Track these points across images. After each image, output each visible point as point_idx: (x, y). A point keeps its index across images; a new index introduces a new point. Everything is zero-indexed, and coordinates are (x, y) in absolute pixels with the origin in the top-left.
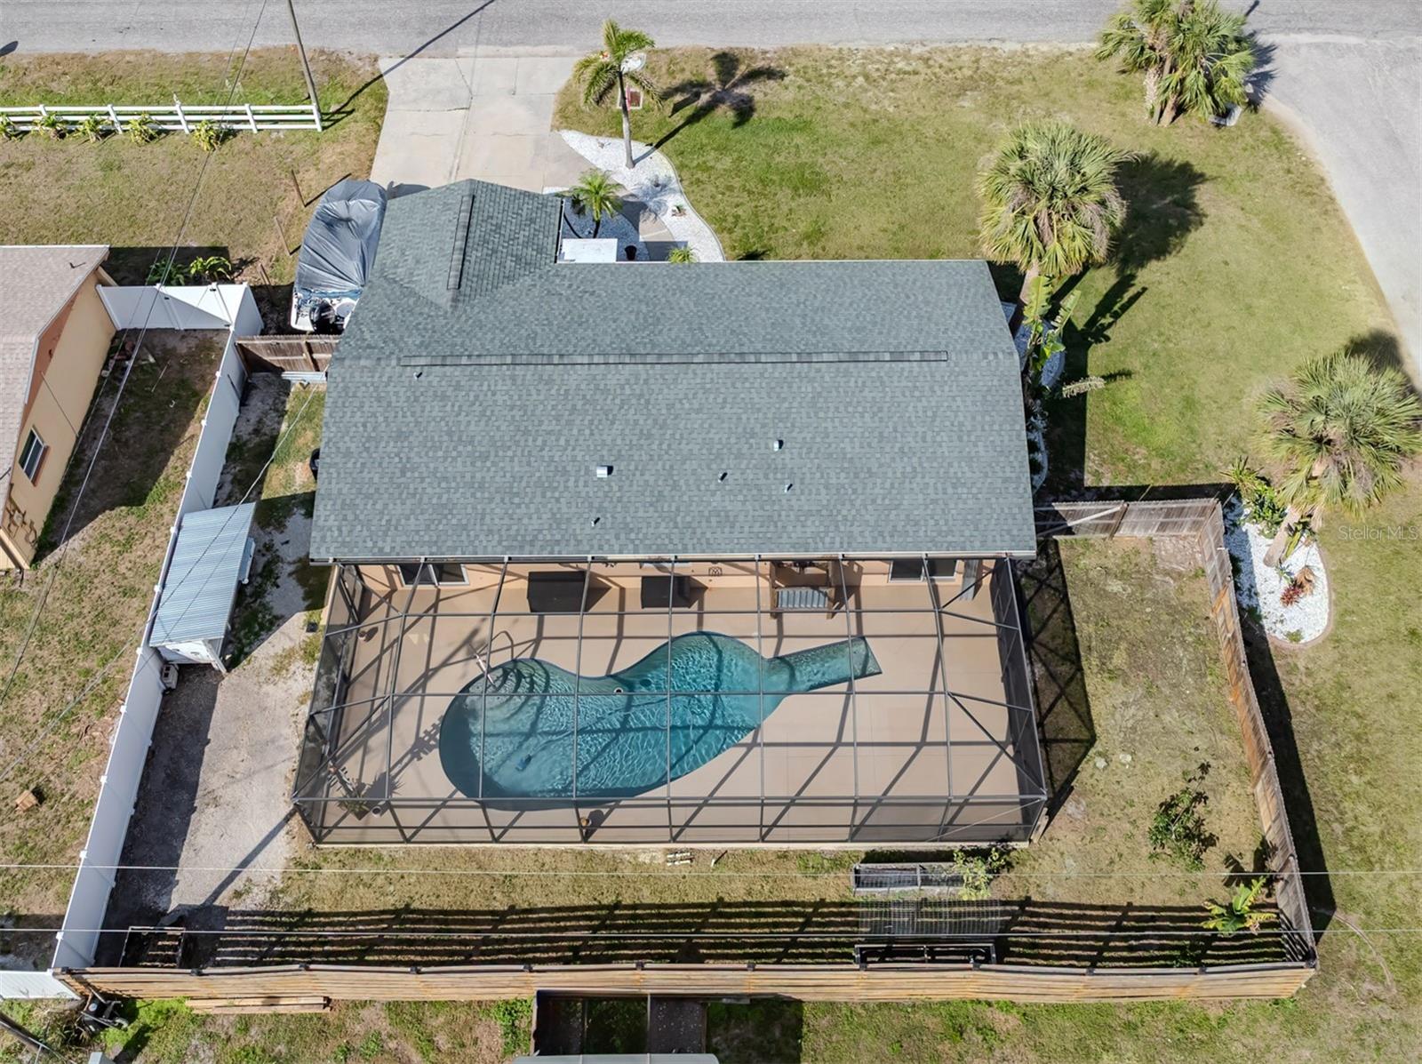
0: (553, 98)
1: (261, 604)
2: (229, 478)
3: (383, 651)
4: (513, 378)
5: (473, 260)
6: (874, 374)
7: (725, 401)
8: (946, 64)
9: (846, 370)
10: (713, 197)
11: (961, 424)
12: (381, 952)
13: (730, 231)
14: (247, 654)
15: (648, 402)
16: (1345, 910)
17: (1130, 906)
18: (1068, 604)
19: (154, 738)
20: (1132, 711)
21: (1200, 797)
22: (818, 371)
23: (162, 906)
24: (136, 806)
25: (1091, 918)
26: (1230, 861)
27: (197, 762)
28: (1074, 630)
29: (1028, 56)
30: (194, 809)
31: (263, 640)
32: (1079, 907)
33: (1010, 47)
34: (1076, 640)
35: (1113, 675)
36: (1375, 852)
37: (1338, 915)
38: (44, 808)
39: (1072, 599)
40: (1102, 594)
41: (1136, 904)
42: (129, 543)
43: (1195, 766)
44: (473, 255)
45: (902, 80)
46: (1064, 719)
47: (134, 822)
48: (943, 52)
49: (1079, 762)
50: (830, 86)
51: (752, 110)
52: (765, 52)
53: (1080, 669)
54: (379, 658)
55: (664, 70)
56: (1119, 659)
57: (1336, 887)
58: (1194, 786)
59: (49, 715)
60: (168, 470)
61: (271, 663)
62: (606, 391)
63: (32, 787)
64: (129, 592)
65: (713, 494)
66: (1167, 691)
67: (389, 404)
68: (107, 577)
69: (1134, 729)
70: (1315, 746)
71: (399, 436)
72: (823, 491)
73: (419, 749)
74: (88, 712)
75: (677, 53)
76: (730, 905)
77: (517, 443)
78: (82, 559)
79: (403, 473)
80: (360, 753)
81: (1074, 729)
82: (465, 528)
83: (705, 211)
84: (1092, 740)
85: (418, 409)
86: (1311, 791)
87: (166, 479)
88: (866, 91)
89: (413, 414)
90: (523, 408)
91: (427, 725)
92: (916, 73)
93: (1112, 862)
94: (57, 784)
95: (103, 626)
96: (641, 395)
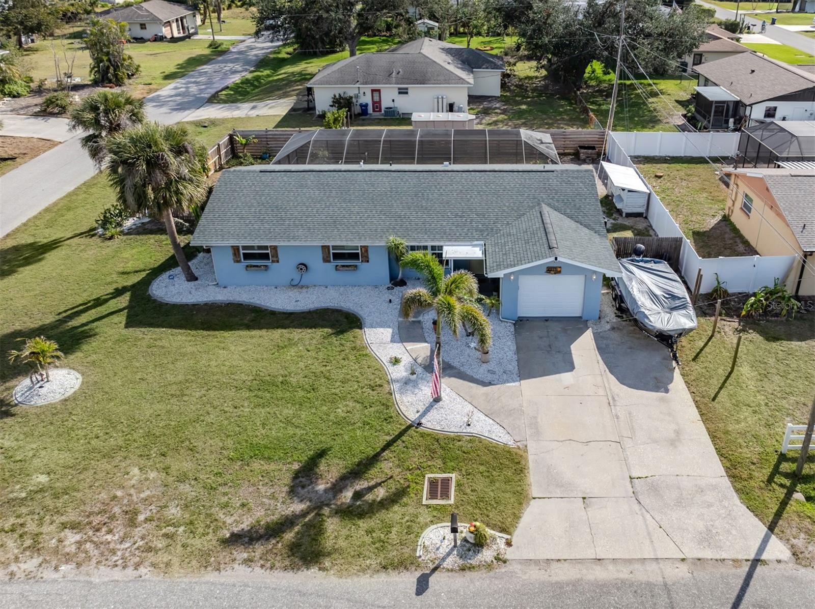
8: (11, 541)
13: (354, 348)
45: (90, 515)
50: (186, 507)
55: (394, 530)
88: (146, 499)
92: (63, 526)
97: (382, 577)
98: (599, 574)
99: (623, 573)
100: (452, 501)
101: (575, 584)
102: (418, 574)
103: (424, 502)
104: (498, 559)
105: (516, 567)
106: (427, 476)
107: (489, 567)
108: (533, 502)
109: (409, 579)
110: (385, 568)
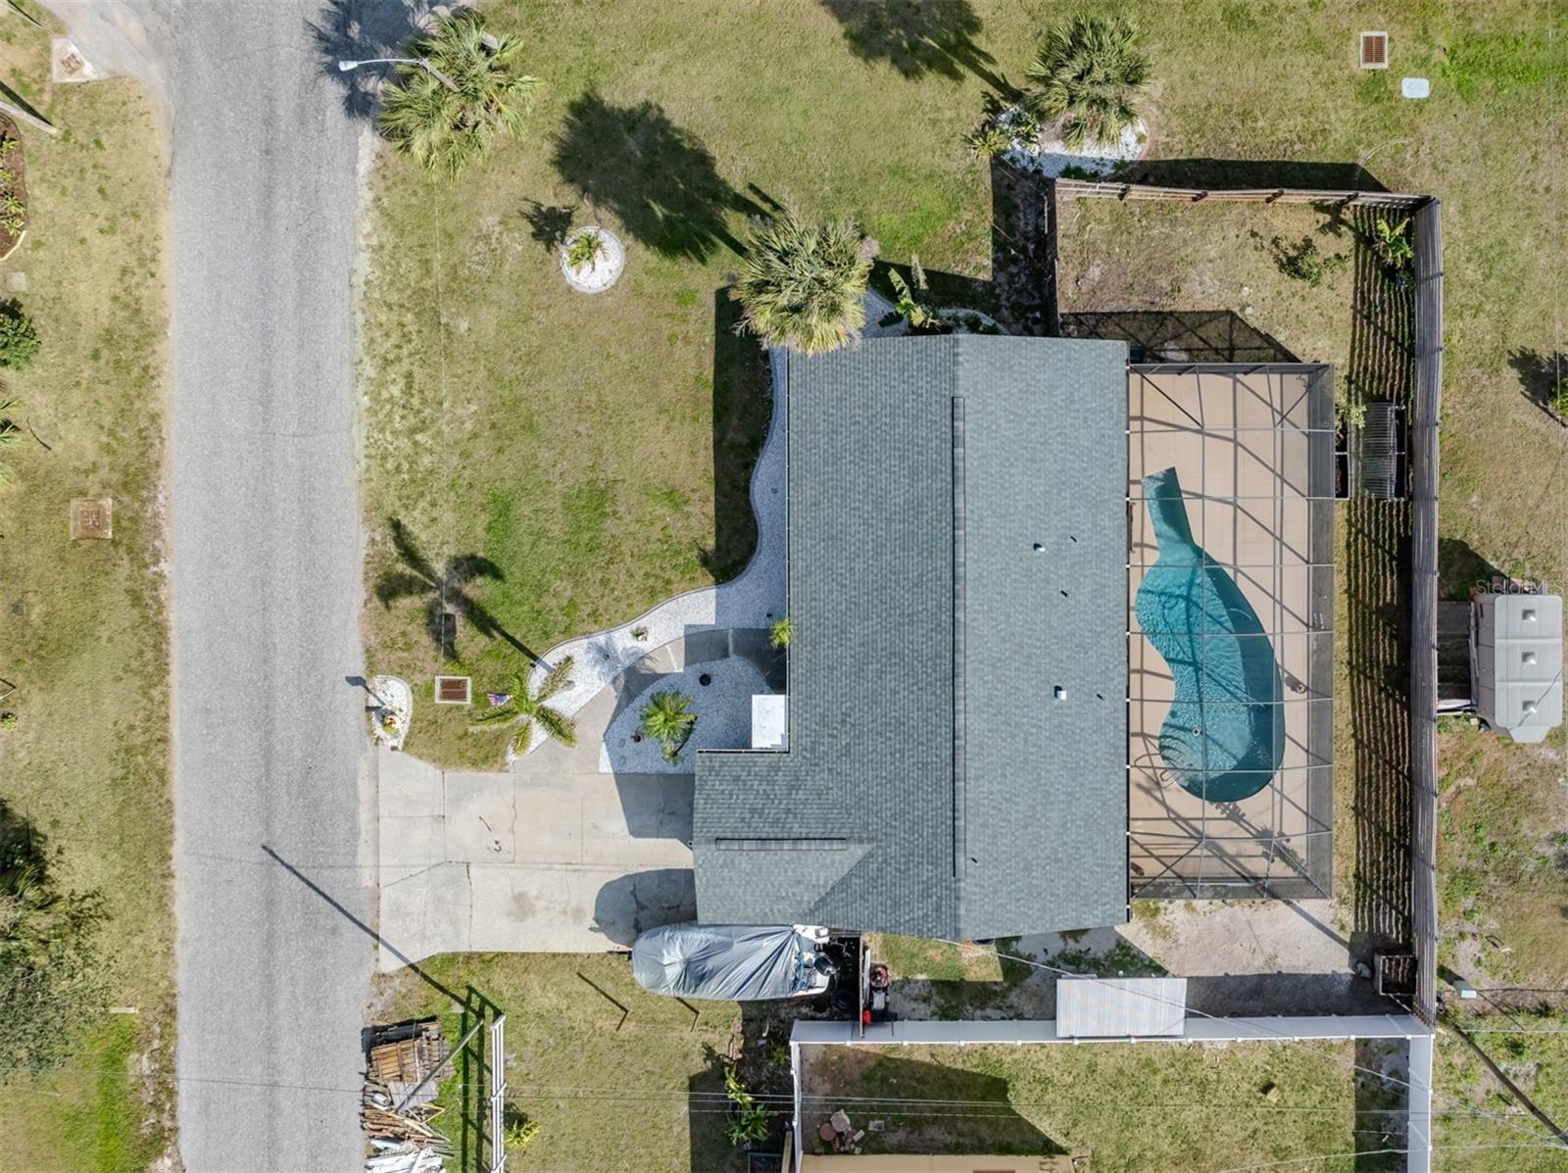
0: (450, 774)
1: (1106, 959)
2: (978, 1013)
3: (1152, 855)
4: (977, 778)
5: (805, 831)
6: (976, 463)
7: (1000, 594)
8: (393, 341)
9: (972, 487)
10: (618, 600)
11: (1020, 391)
12: (1384, 822)
13: (668, 582)
14: (1151, 961)
15: (999, 660)
16: (1356, 157)
17: (1354, 307)
18: (1112, 313)
19: (1222, 1016)
20: (1206, 279)
21: (1275, 241)
22: (972, 512)
23: (1349, 978)
24: (1274, 1015)
25: (1362, 335)
26: (1323, 229)
27: (1242, 977)
28: (1135, 313)
29: (382, 247)
30: (1279, 973)
31: (1139, 951)
32: (1353, 342)
33: (363, 265)
34: (1145, 312)
35: (1176, 289)
36: (1315, 125)
37: (1361, 162)
38: (1276, 1082)
39: (1107, 310)
40: (1102, 285)
41: (1352, 302)
42: (1046, 1082)
43: (1252, 240)
44: (797, 830)
45: (421, 392)
46: (1213, 332)
47: (1287, 1013)
48: (372, 341)
49: (1247, 326)
50: (431, 471)
51: (472, 558)
52: (373, 542)
53: (1171, 313)
54: (1157, 858)
55: (405, 654)
56: (1164, 283)
57: (1341, 160)
58: (1266, 244)
59: (1201, 1102)
60: (968, 1067)
61: (1160, 941)
62: (990, 697)
63: (1260, 1095)
64: (1092, 1069)
65: (1078, 601)
66: (1190, 250)
67: (1000, 882)
68: (1077, 1090)
69: (1221, 280)
70: (1234, 146)
71: (1026, 869)
72: (1077, 511)
73: (1236, 817)
74: (1198, 1071)
75: (373, 641)
76: (1350, 585)
77: (1036, 768)
78: (1060, 1115)
79: (1058, 860)
80: (1242, 860)
81: (1222, 325)
82: (1104, 803)
83: (638, 608)
84: (1229, 312)
85: (1004, 856)
86: (1269, 159)
87: (977, 1066)
88: (439, 432)
89: (1009, 860)
90: (1003, 767)
91: (1217, 813)
92: (409, 376)
93: (1321, 314)
94: (1259, 1077)
95: (1124, 1082)
96: (994, 666)
97: (360, 649)
98: (364, 817)
99: (365, 835)
100: (437, 701)
101: (355, 797)
102: (364, 677)
103: (437, 678)
104: (378, 739)
105: (370, 753)
106: (469, 679)
107: (371, 732)
108: (439, 772)
109: (359, 670)
110: (367, 651)
